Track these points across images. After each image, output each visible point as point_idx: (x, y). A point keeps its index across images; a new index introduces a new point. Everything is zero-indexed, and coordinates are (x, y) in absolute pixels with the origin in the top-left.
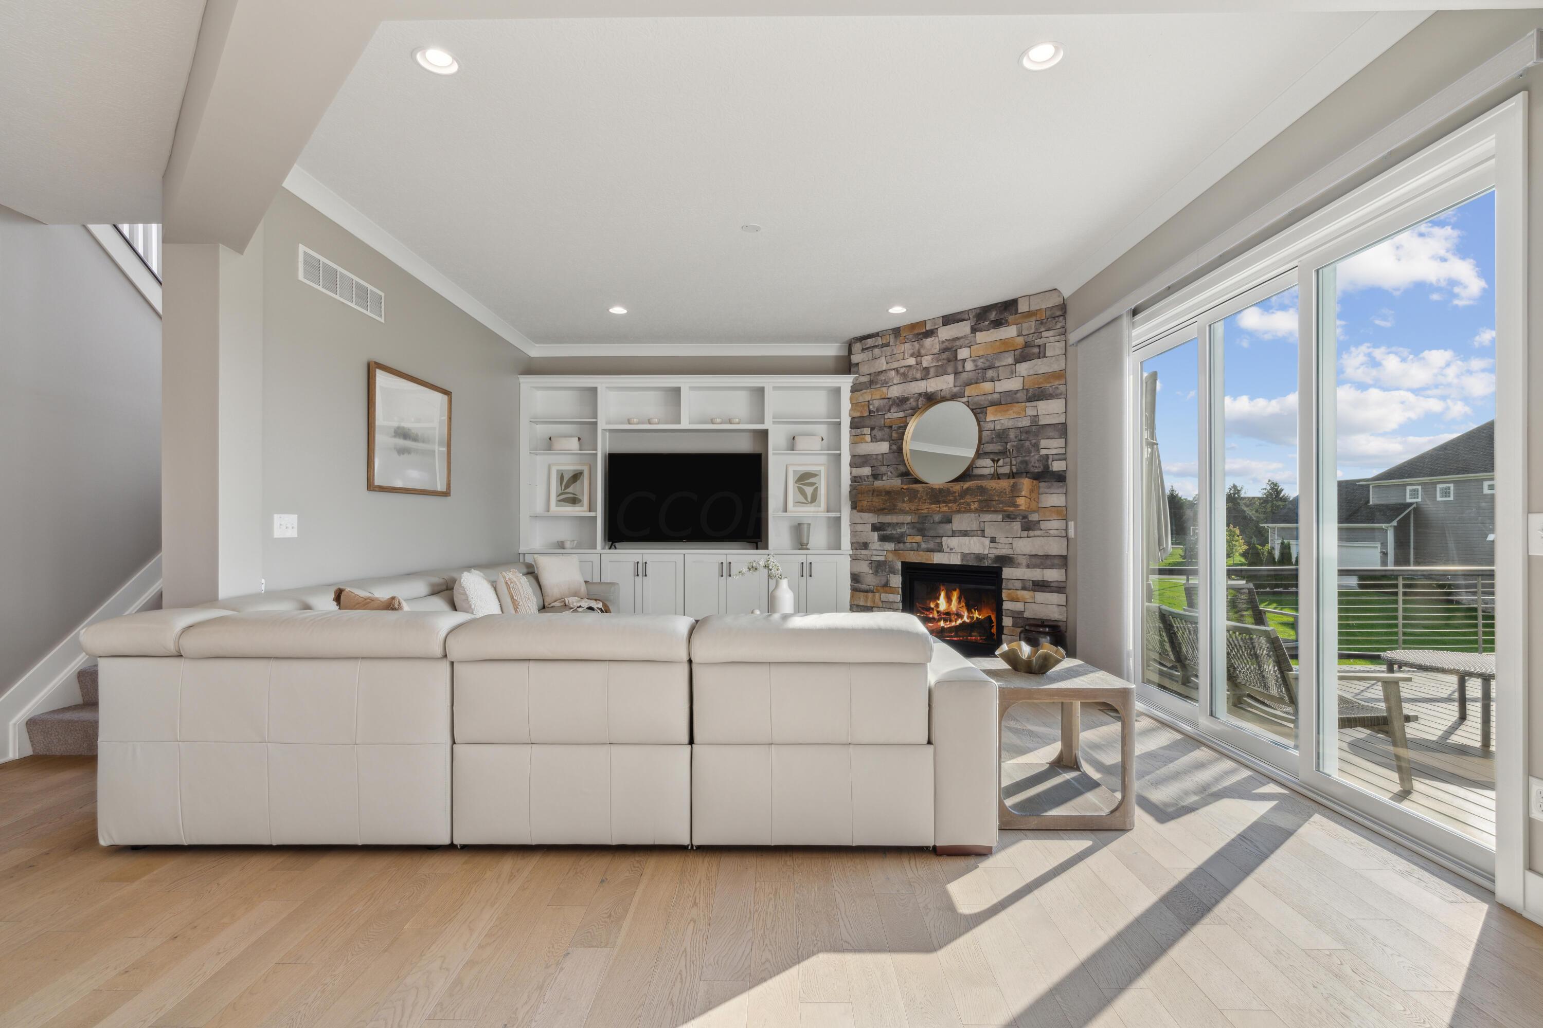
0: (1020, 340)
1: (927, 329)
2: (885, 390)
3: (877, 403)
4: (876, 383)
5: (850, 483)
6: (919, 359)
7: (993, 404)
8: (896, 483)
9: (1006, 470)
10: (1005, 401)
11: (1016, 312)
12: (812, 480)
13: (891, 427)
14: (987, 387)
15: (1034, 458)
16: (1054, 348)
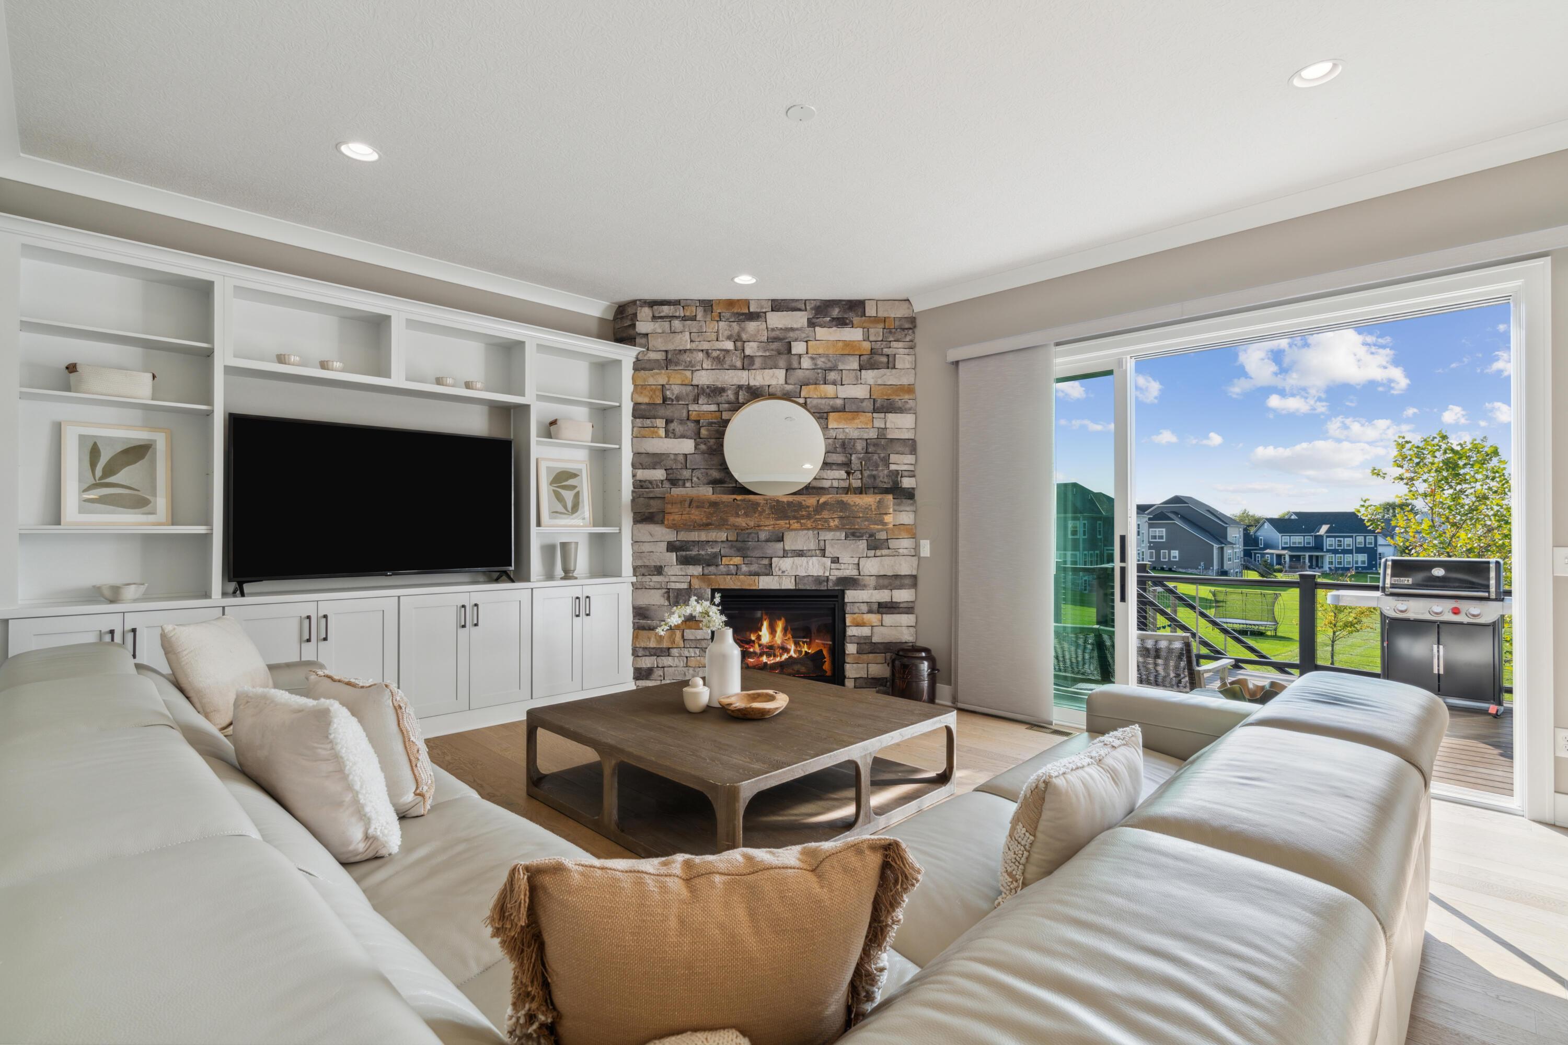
0: (867, 346)
1: (751, 310)
2: (688, 374)
3: (677, 390)
4: (677, 364)
5: (632, 488)
6: (739, 344)
7: (835, 410)
8: (707, 492)
9: (856, 483)
10: (847, 408)
11: (864, 314)
12: (571, 482)
13: (698, 422)
14: (829, 390)
15: (882, 473)
16: (903, 361)
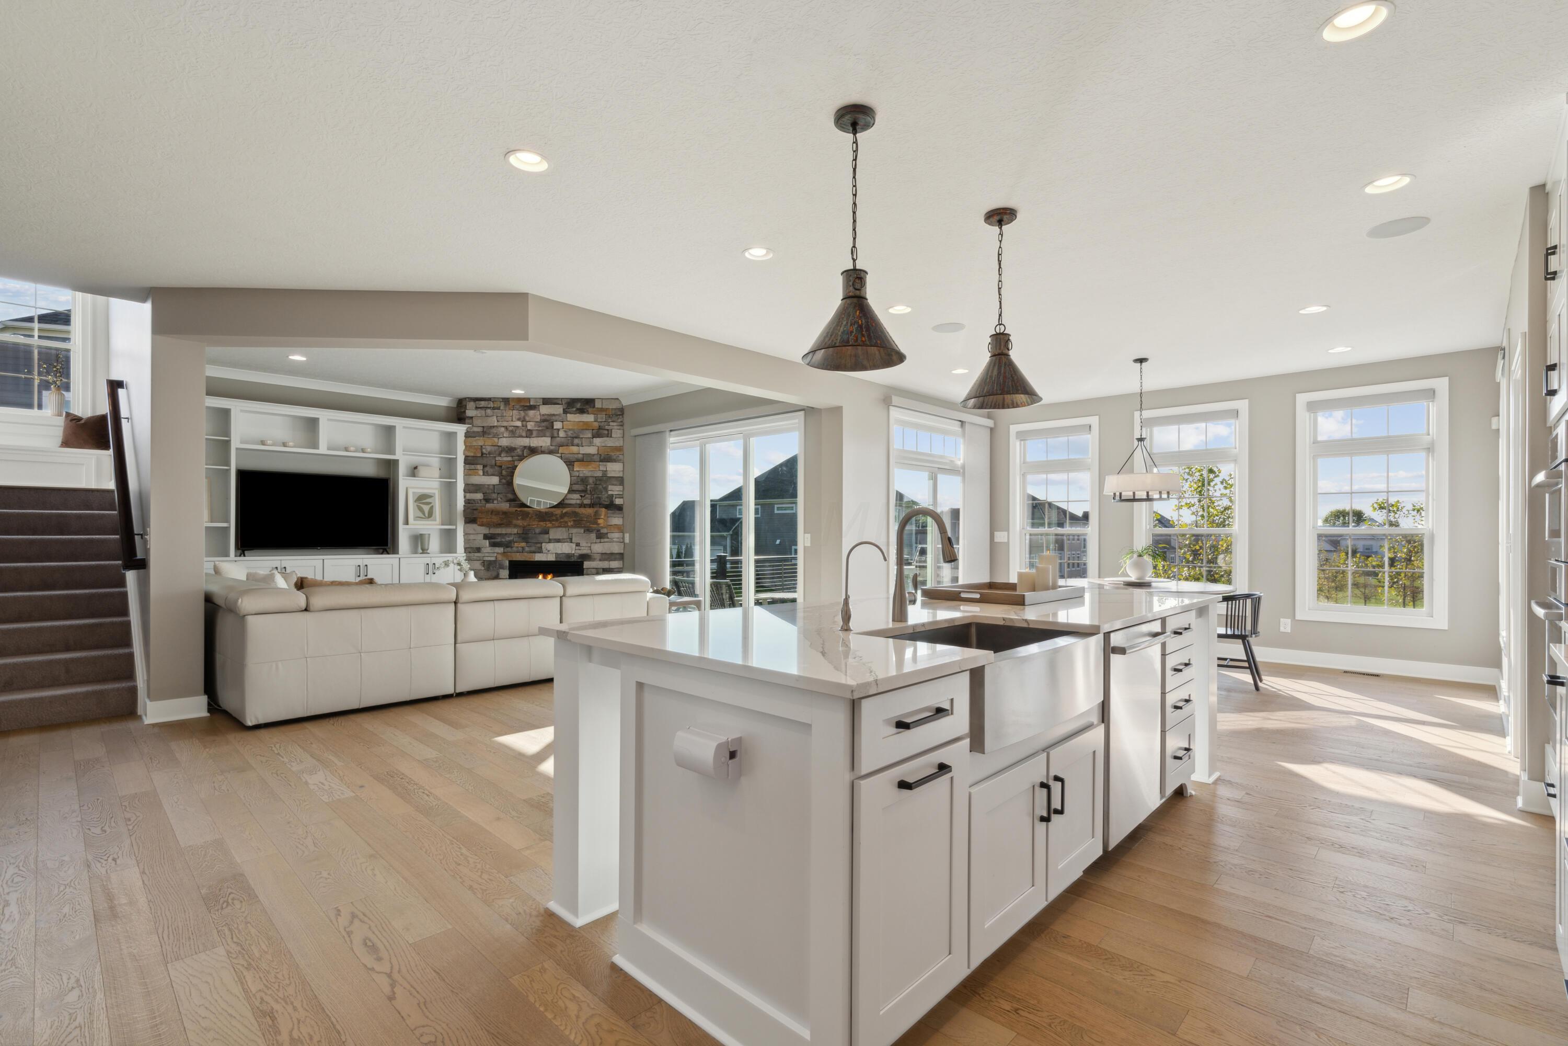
0: (596, 425)
1: (531, 404)
2: (496, 440)
3: (489, 449)
4: (489, 434)
5: (464, 504)
6: (524, 423)
7: (578, 460)
8: (505, 506)
9: (587, 501)
10: (585, 459)
11: (594, 407)
12: (428, 500)
13: (501, 467)
14: (574, 449)
15: (604, 497)
16: (617, 433)
